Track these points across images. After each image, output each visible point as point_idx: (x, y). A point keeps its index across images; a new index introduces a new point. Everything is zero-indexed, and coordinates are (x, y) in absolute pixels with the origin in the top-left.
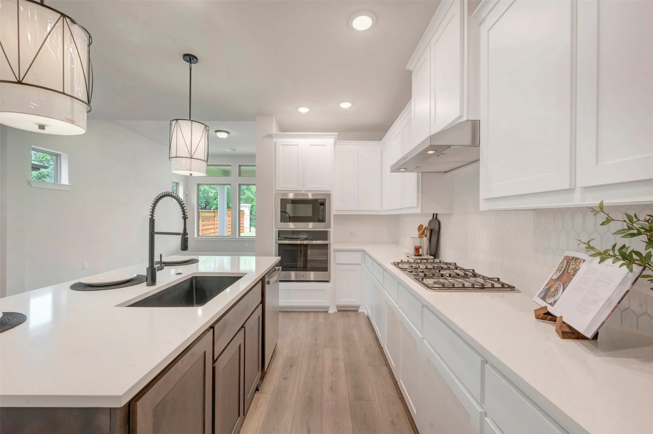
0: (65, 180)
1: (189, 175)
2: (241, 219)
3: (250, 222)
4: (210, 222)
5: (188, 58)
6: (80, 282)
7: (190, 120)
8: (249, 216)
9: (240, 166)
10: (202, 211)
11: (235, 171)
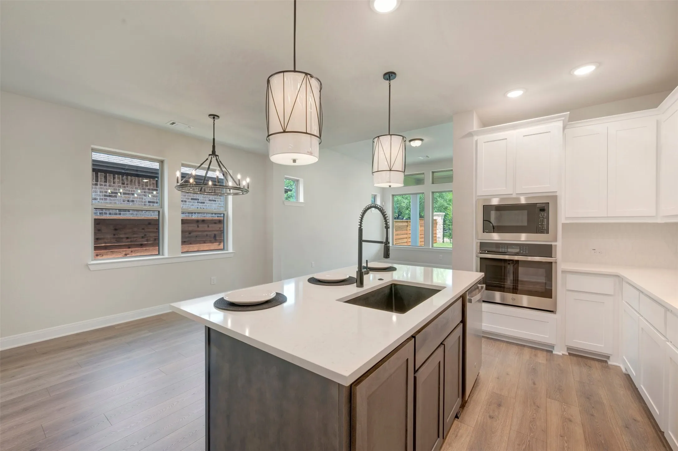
0: (301, 199)
1: (388, 187)
2: (434, 229)
3: (443, 232)
4: (403, 232)
5: (387, 76)
6: (313, 277)
7: (389, 134)
8: (442, 225)
9: (433, 172)
10: (395, 221)
11: (428, 178)
